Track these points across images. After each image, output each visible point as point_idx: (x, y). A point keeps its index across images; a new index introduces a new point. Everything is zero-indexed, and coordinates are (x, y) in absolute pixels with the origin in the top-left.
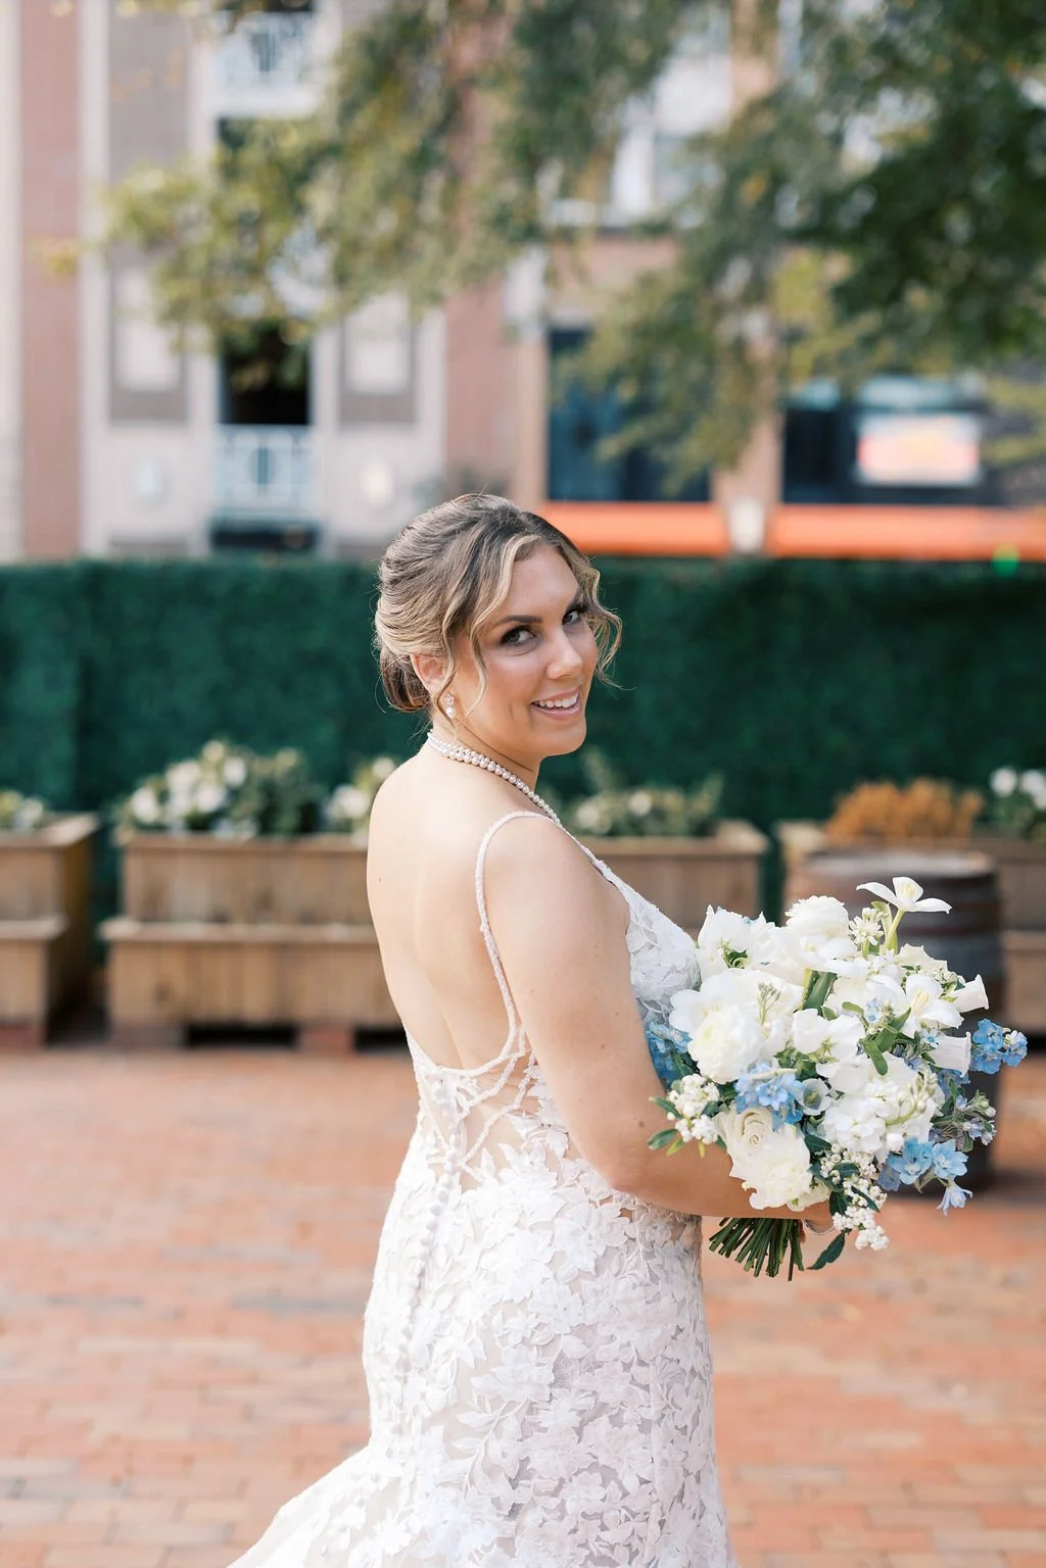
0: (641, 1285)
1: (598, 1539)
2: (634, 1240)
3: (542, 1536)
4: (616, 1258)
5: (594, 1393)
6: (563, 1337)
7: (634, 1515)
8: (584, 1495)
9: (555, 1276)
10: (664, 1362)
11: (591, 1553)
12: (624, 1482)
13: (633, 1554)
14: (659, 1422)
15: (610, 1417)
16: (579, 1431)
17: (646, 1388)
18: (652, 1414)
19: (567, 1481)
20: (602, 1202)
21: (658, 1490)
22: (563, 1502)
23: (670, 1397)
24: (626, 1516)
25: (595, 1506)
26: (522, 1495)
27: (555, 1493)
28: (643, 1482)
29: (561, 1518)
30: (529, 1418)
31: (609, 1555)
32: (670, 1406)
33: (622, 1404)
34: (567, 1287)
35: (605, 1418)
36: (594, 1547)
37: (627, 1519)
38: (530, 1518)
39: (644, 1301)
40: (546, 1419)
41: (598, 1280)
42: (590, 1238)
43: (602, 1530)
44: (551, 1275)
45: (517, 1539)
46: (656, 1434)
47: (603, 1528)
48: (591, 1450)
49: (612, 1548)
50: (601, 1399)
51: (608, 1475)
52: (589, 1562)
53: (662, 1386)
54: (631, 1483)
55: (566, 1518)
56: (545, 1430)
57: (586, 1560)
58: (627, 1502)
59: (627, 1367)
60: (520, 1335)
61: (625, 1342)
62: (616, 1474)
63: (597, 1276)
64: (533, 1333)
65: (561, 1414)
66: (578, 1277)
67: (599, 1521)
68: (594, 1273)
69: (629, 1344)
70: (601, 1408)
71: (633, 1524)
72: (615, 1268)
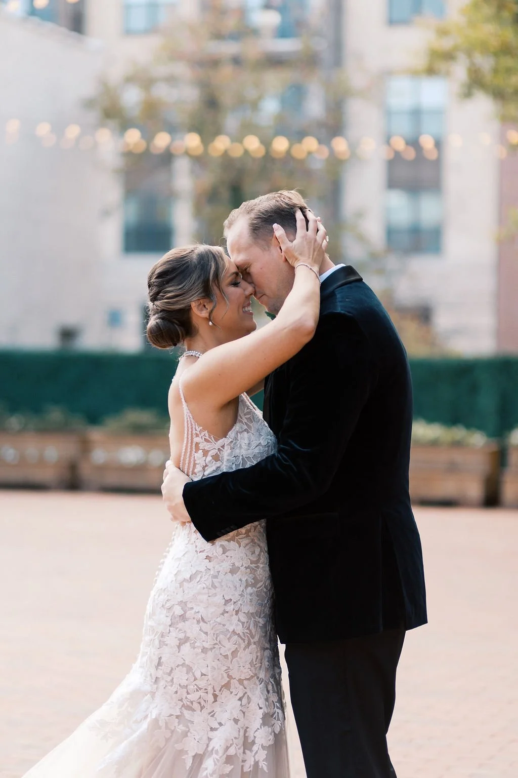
0: (207, 588)
1: (186, 698)
2: (209, 569)
3: (165, 693)
4: (200, 576)
5: (185, 631)
6: (175, 606)
7: (200, 689)
8: (181, 677)
9: (176, 580)
10: (215, 624)
11: (184, 704)
12: (195, 673)
13: (202, 708)
14: (211, 649)
15: (190, 643)
16: (179, 647)
17: (206, 633)
18: (207, 645)
19: (174, 669)
20: (200, 552)
21: (210, 679)
22: (173, 679)
23: (218, 640)
24: (197, 690)
25: (184, 682)
26: (160, 673)
27: (169, 674)
28: (203, 675)
29: (172, 686)
30: (162, 639)
31: (191, 705)
32: (218, 644)
33: (195, 638)
34: (179, 585)
35: (188, 644)
36: (185, 701)
37: (197, 691)
38: (162, 683)
39: (207, 595)
40: (167, 640)
41: (190, 583)
42: (192, 566)
43: (188, 694)
44: (174, 579)
45: (157, 693)
46: (210, 654)
47: (188, 693)
48: (183, 657)
49: (192, 703)
50: (188, 635)
51: (189, 669)
52: (183, 708)
53: (214, 634)
54: (198, 675)
55: (174, 685)
56: (167, 645)
57: (182, 707)
58: (196, 682)
59: (198, 622)
60: (162, 604)
61: (197, 611)
62: (192, 670)
63: (190, 581)
64: (166, 603)
65: (172, 640)
66: (183, 581)
67: (186, 690)
68: (189, 581)
69: (198, 612)
70: (186, 639)
71: (201, 693)
72: (198, 579)
